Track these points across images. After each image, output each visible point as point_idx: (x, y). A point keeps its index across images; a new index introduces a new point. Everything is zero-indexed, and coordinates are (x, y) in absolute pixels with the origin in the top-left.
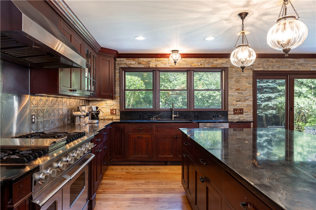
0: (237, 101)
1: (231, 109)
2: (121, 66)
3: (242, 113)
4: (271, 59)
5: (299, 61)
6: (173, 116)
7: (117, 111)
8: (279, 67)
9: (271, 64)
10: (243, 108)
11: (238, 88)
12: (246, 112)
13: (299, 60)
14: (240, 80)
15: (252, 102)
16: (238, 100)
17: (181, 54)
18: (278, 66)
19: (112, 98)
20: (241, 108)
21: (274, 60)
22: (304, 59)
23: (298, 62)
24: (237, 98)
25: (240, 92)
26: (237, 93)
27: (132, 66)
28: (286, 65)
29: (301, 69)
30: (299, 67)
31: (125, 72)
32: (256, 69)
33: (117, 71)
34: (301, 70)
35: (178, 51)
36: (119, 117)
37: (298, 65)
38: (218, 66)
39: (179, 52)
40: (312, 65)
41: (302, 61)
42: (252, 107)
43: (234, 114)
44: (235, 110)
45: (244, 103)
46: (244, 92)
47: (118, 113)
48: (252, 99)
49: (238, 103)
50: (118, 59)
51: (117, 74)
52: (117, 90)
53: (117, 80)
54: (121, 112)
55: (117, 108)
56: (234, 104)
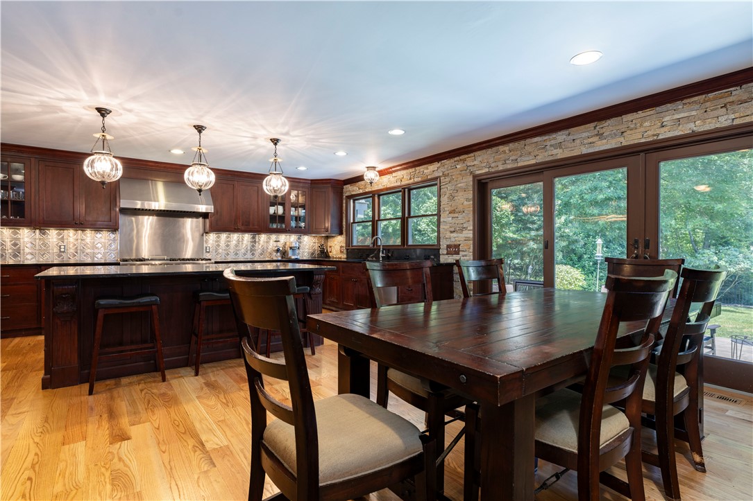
0: (451, 232)
1: (444, 244)
2: (347, 195)
3: (457, 253)
4: (501, 148)
5: (555, 139)
6: (381, 254)
7: (344, 248)
8: (517, 159)
9: (501, 158)
10: (458, 243)
11: (452, 209)
12: (463, 251)
13: (554, 136)
14: (456, 194)
15: (472, 232)
16: (453, 229)
17: (379, 172)
18: (514, 158)
19: (341, 233)
20: (456, 243)
21: (505, 148)
22: (566, 132)
23: (553, 142)
24: (450, 227)
25: (456, 215)
26: (451, 219)
27: (353, 193)
28: (530, 153)
29: (560, 154)
30: (555, 152)
31: (355, 200)
32: (478, 172)
33: (344, 201)
34: (559, 157)
35: (375, 167)
36: (345, 256)
37: (552, 148)
38: (429, 177)
39: (377, 169)
40: (585, 141)
41: (561, 136)
42: (472, 242)
43: (447, 254)
44: (448, 246)
45: (461, 235)
46: (460, 216)
47: (345, 251)
48: (471, 228)
49: (452, 235)
50: (345, 187)
51: (344, 205)
52: (344, 223)
53: (344, 212)
54: (347, 250)
55: (344, 245)
56: (447, 237)
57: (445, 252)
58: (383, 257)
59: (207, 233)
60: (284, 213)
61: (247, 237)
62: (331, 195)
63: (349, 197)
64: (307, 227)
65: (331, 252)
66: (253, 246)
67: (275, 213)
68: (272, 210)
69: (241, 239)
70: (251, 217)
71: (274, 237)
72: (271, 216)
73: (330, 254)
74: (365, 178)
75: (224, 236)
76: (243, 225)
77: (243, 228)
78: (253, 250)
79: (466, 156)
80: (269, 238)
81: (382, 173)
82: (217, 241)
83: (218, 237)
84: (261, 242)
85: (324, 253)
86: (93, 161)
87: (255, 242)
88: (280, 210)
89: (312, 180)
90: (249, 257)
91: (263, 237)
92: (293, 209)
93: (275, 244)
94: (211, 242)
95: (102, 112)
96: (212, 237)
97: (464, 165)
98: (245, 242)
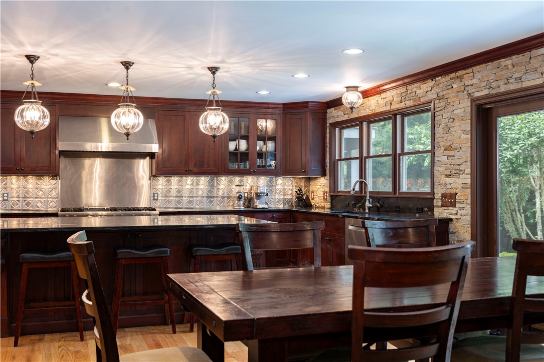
0: (448, 176)
1: (438, 193)
2: (330, 122)
3: (454, 205)
4: (504, 62)
6: (367, 204)
7: (328, 195)
8: (520, 78)
9: (503, 75)
10: (455, 191)
11: (448, 144)
12: (460, 202)
14: (452, 125)
15: (469, 176)
16: (448, 172)
18: (516, 75)
19: (324, 174)
20: (452, 191)
24: (446, 169)
25: (452, 153)
26: (446, 157)
27: (337, 120)
28: (536, 69)
31: (341, 129)
32: (477, 95)
33: (328, 131)
35: (357, 87)
36: (328, 205)
38: (421, 100)
39: (360, 89)
42: (469, 191)
43: (442, 206)
44: (443, 196)
45: (457, 180)
46: (457, 155)
47: (329, 198)
48: (469, 171)
49: (448, 180)
50: (328, 111)
51: (328, 135)
52: (328, 160)
53: (328, 145)
54: (331, 196)
55: (327, 190)
56: (442, 182)
57: (440, 204)
58: (369, 208)
59: (154, 176)
60: (247, 149)
61: (203, 180)
62: (310, 124)
63: (334, 125)
64: (278, 166)
65: (313, 199)
66: (210, 191)
67: (236, 149)
68: (232, 146)
69: (195, 184)
70: (206, 156)
71: (237, 180)
72: (231, 153)
73: (313, 202)
74: (344, 101)
75: (175, 180)
76: (195, 165)
77: (195, 170)
78: (210, 198)
79: (463, 72)
80: (231, 181)
81: (366, 94)
82: (166, 187)
83: (169, 181)
84: (222, 187)
85: (303, 201)
86: (23, 110)
87: (213, 186)
88: (243, 145)
89: (284, 104)
90: (205, 206)
91: (224, 180)
92: (260, 143)
93: (237, 189)
94: (160, 187)
95: (31, 59)
96: (161, 181)
97: (462, 84)
98: (201, 187)
